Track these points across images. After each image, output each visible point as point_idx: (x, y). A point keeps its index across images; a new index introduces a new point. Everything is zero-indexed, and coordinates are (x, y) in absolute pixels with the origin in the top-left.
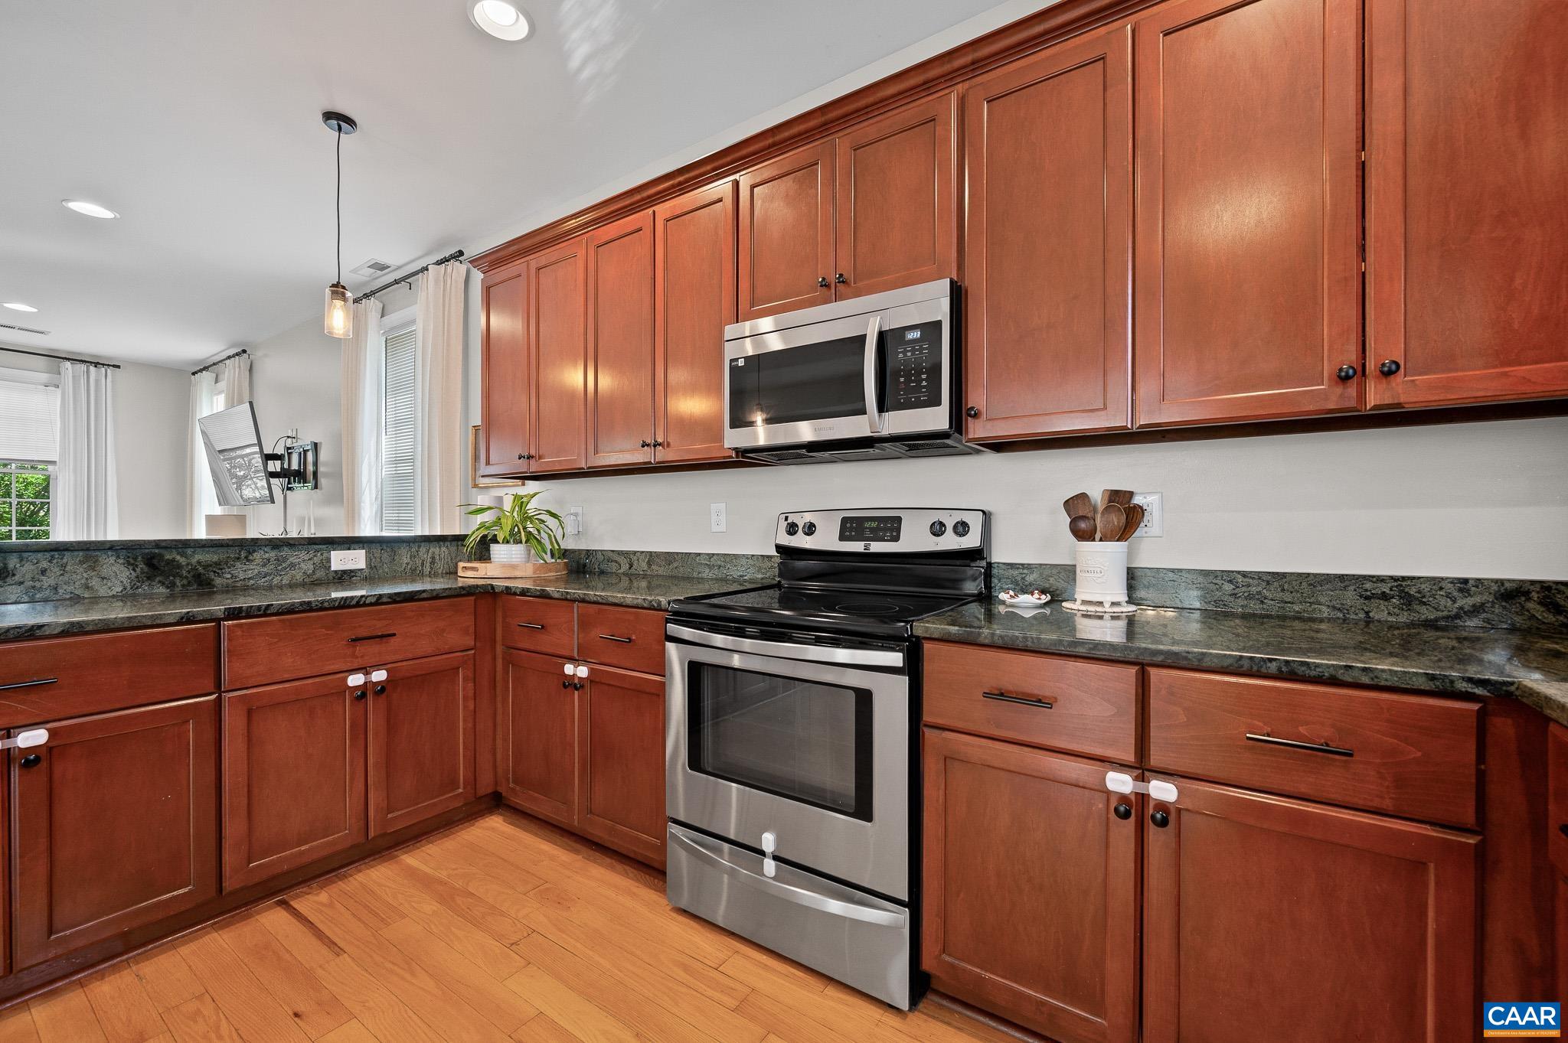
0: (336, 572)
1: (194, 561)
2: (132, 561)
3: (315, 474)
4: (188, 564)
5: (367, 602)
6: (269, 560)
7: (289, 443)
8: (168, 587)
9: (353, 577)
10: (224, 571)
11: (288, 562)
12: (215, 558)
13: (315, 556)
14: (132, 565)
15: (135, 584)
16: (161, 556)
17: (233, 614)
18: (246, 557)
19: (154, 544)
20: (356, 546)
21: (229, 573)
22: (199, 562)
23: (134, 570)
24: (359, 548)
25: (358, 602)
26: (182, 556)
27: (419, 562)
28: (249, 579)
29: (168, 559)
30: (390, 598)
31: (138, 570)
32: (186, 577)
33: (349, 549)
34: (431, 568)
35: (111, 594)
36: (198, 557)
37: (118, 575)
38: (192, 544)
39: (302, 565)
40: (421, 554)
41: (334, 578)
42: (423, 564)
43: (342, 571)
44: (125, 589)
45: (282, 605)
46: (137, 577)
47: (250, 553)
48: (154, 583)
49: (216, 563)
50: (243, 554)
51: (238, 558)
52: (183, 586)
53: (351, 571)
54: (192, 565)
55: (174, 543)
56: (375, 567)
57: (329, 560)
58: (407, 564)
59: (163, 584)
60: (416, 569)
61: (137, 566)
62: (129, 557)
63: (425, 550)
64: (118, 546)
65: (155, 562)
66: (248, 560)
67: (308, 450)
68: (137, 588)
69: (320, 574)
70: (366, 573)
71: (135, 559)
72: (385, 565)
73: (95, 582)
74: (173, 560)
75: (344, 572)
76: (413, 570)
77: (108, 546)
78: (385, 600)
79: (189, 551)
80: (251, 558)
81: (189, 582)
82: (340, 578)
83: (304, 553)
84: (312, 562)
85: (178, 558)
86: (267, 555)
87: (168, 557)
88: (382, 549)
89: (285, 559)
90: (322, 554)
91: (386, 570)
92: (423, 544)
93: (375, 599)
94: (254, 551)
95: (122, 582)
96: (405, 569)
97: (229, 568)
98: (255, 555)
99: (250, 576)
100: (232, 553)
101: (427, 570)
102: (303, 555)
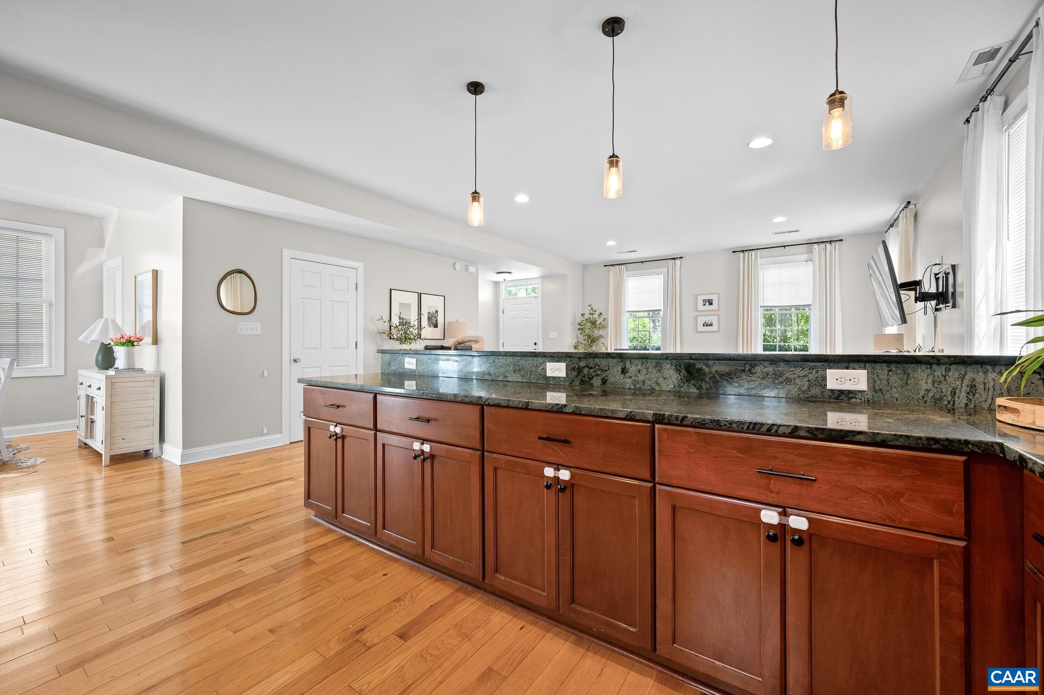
0: (832, 391)
1: (713, 370)
2: (679, 368)
3: (954, 294)
4: (710, 373)
5: (779, 432)
6: (768, 374)
7: (936, 269)
8: (698, 389)
9: (852, 398)
10: (733, 380)
11: (784, 377)
12: (727, 370)
13: (810, 373)
14: (679, 370)
15: (680, 384)
16: (694, 365)
17: (659, 419)
18: (750, 370)
19: (688, 356)
20: (855, 365)
21: (737, 382)
22: (717, 372)
23: (680, 374)
24: (860, 368)
25: (769, 430)
26: (706, 366)
27: (946, 390)
28: (751, 389)
29: (698, 368)
30: (808, 431)
31: (682, 374)
32: (709, 383)
33: (847, 368)
34: (970, 400)
35: (668, 390)
36: (716, 368)
37: (671, 378)
38: (711, 357)
39: (797, 381)
40: (949, 380)
41: (830, 397)
42: (954, 393)
43: (839, 391)
44: (675, 387)
45: (696, 419)
46: (681, 379)
47: (752, 367)
48: (690, 385)
49: (727, 373)
50: (748, 367)
51: (744, 371)
52: (707, 389)
53: (850, 392)
54: (712, 373)
55: (700, 356)
56: (881, 390)
57: (824, 378)
58: (928, 391)
59: (695, 386)
60: (941, 399)
61: (681, 371)
62: (677, 365)
63: (957, 375)
64: (670, 357)
65: (691, 369)
66: (751, 373)
67: (949, 273)
68: (681, 387)
69: (816, 391)
70: (869, 395)
71: (680, 366)
72: (894, 389)
73: (661, 380)
74: (701, 369)
75: (842, 392)
76: (937, 400)
77: (665, 357)
78: (802, 433)
79: (711, 362)
80: (753, 371)
81: (711, 387)
82: (836, 398)
83: (799, 369)
84: (807, 379)
85: (704, 367)
86: (766, 369)
87: (698, 366)
88: (890, 371)
89: (781, 374)
90: (817, 372)
91: (896, 395)
92: (953, 367)
93: (789, 430)
94: (756, 365)
95: (673, 382)
96: (923, 397)
97: (737, 378)
98: (756, 368)
99: (752, 386)
100: (739, 365)
101: (961, 400)
102: (799, 372)
